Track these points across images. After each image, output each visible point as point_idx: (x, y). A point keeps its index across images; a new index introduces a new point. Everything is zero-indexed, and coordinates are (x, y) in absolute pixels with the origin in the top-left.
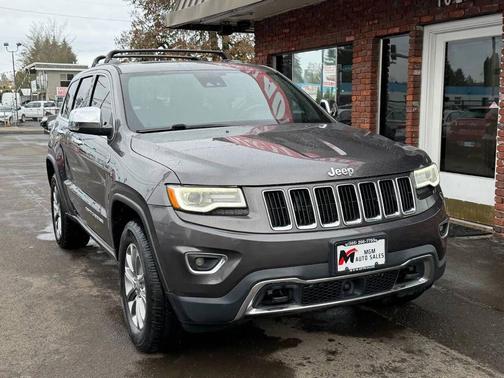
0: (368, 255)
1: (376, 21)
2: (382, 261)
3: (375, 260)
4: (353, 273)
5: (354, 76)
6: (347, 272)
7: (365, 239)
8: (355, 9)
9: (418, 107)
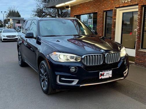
1: (104, 7)
5: (97, 22)
8: (98, 3)
9: (115, 30)
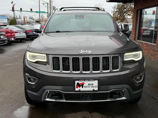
0: (90, 86)
2: (96, 89)
3: (93, 88)
4: (82, 92)
6: (79, 91)
7: (88, 79)
